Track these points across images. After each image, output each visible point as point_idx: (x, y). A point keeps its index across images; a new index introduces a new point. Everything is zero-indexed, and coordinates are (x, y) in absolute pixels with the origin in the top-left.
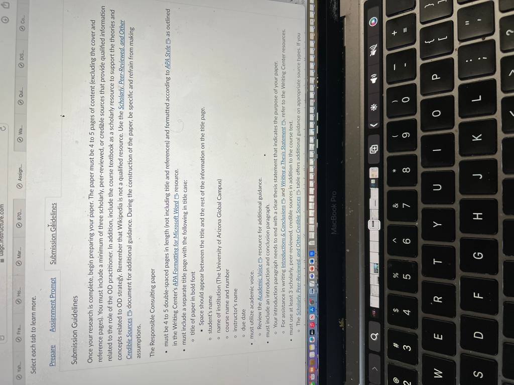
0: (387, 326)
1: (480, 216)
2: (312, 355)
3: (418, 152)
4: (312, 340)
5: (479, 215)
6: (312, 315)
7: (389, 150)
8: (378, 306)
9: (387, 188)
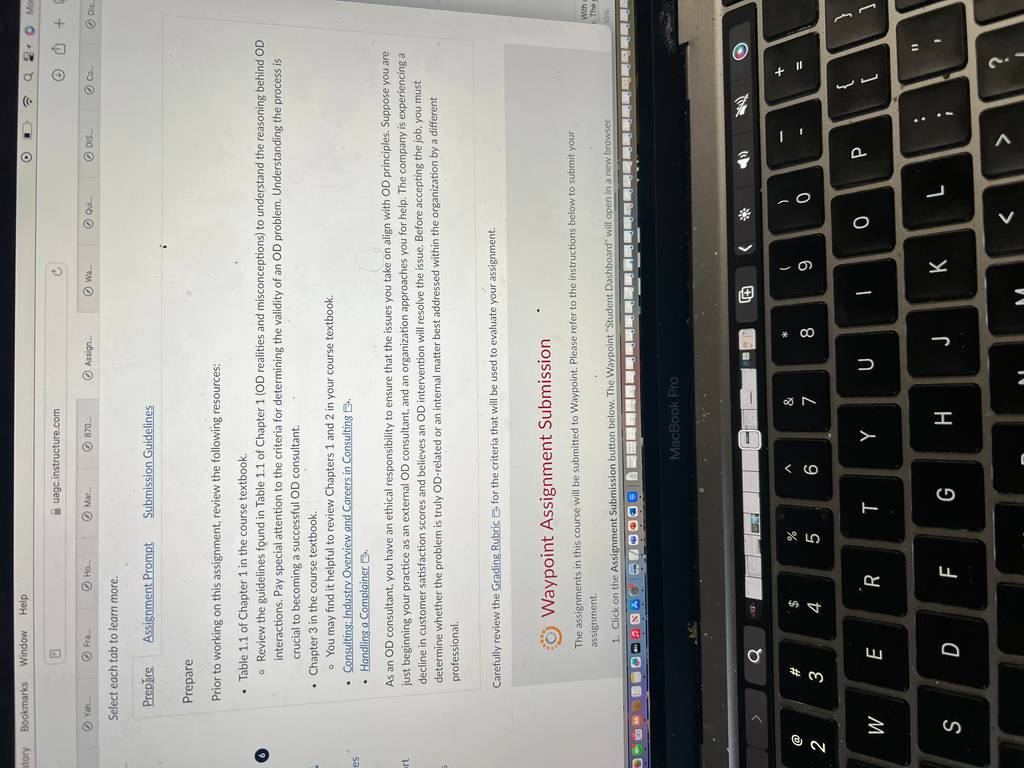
0: (779, 635)
1: (947, 418)
2: (636, 691)
3: (828, 298)
4: (636, 662)
5: (945, 416)
6: (635, 615)
7: (776, 295)
8: (760, 597)
9: (772, 369)
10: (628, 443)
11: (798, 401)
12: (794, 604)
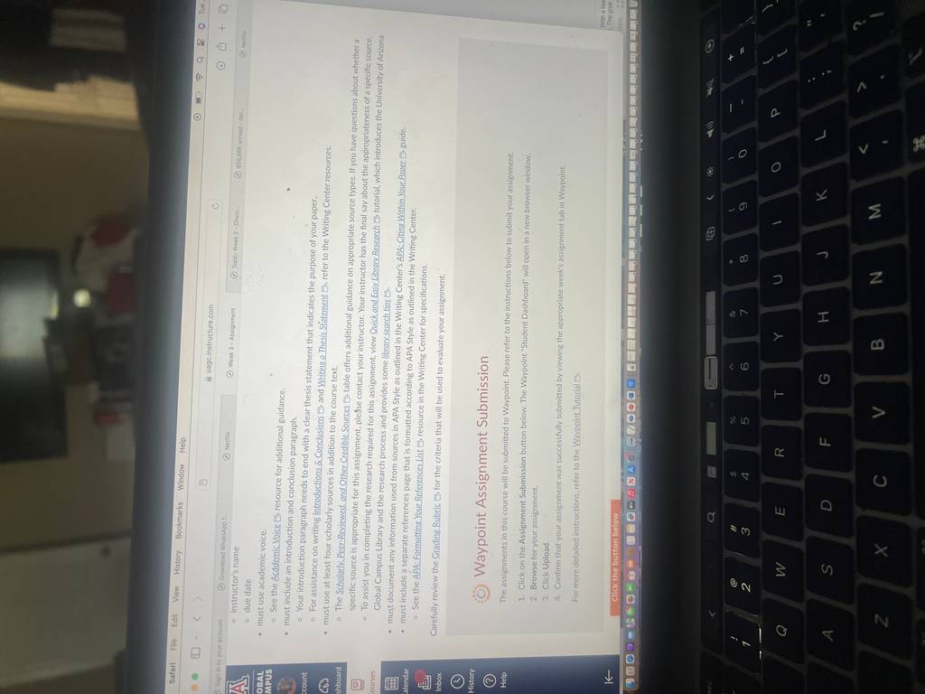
0: (725, 500)
1: (826, 317)
2: (631, 540)
3: (757, 230)
4: (631, 517)
5: (824, 315)
7: (727, 232)
9: (725, 289)
10: (629, 352)
11: (738, 313)
12: (733, 474)
